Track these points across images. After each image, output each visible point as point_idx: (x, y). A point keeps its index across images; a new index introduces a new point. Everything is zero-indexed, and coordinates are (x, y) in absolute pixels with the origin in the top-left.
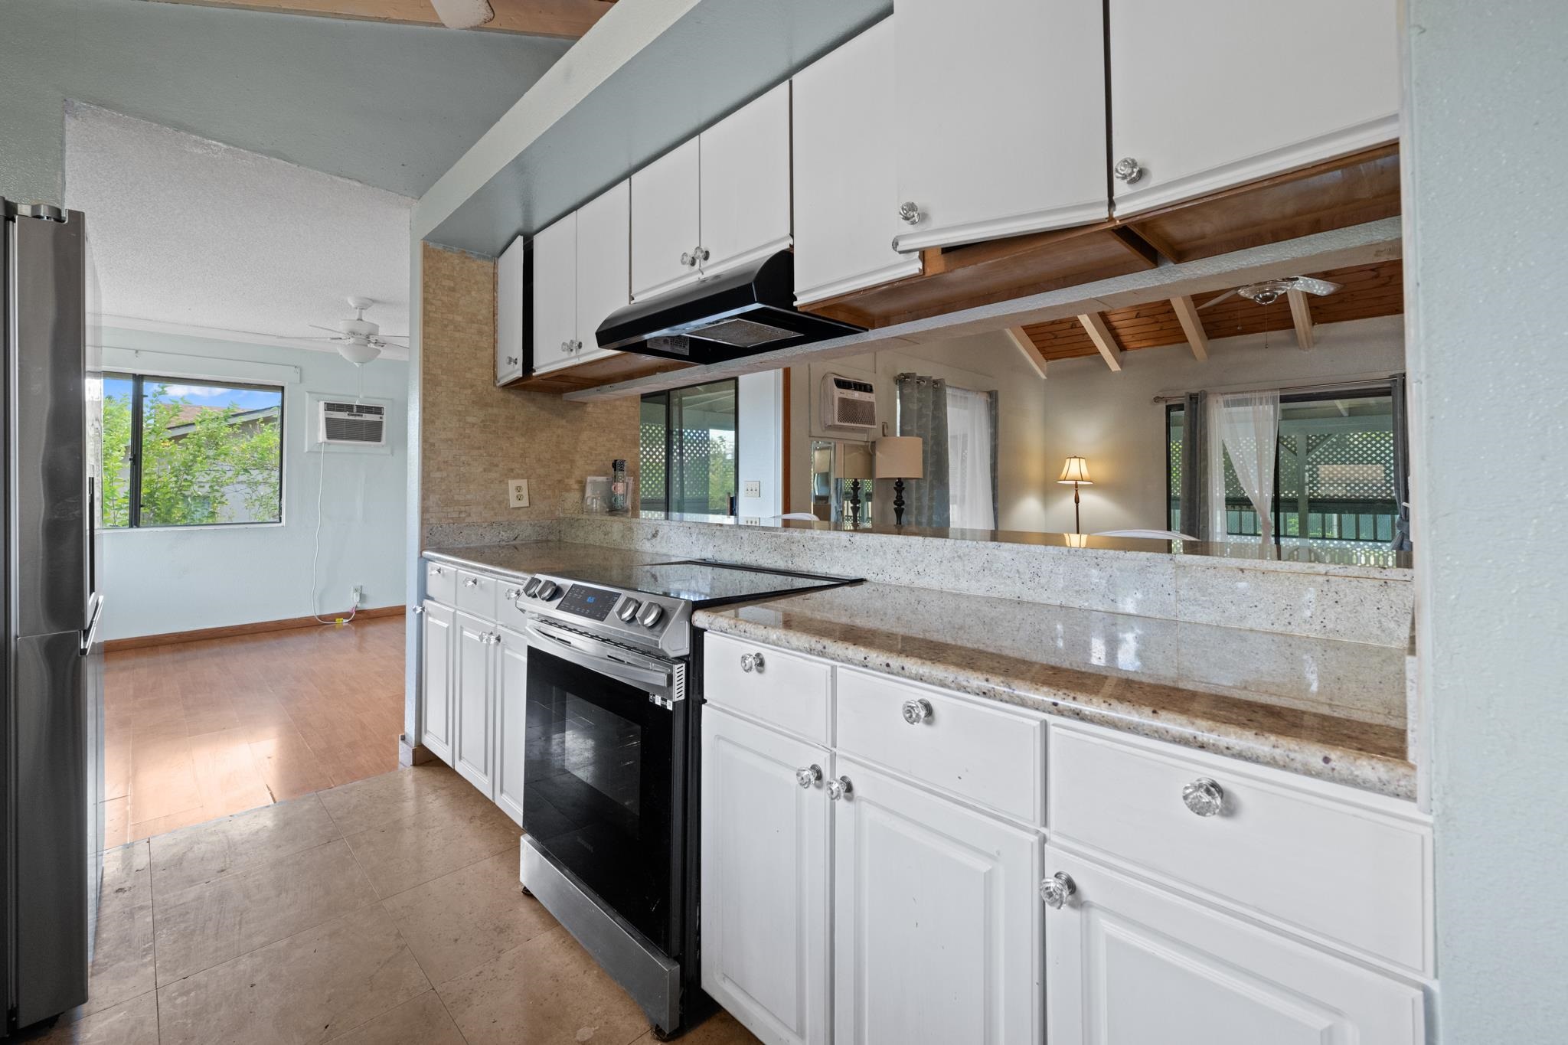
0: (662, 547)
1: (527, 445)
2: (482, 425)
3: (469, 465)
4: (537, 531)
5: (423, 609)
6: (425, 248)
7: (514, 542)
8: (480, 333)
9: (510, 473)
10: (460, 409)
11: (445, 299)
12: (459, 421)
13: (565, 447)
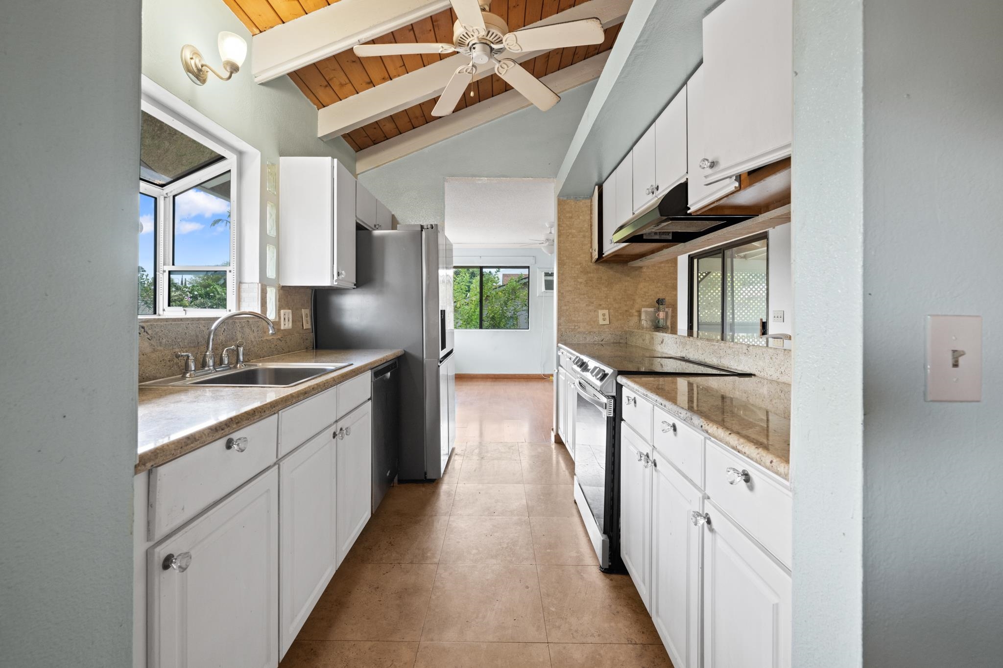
0: (665, 349)
1: (608, 292)
2: (585, 282)
3: (579, 302)
4: (614, 338)
5: (558, 371)
6: (559, 200)
7: (601, 343)
8: (584, 237)
9: (600, 307)
10: (574, 275)
11: (568, 223)
12: (575, 281)
13: (629, 292)
